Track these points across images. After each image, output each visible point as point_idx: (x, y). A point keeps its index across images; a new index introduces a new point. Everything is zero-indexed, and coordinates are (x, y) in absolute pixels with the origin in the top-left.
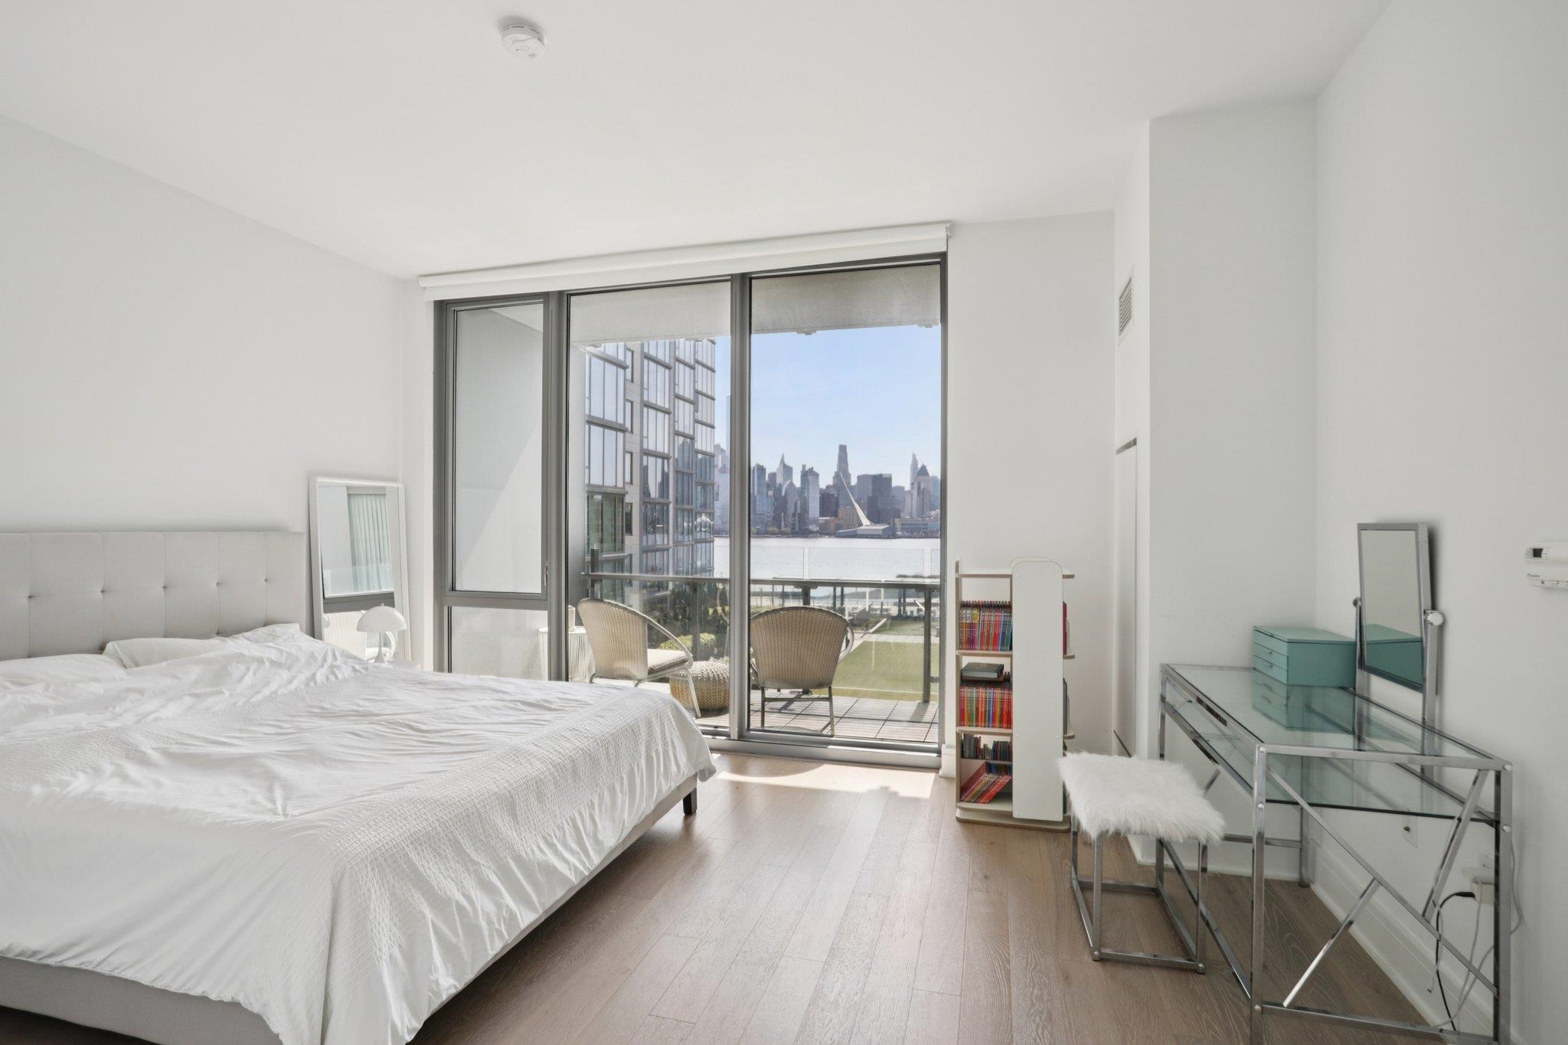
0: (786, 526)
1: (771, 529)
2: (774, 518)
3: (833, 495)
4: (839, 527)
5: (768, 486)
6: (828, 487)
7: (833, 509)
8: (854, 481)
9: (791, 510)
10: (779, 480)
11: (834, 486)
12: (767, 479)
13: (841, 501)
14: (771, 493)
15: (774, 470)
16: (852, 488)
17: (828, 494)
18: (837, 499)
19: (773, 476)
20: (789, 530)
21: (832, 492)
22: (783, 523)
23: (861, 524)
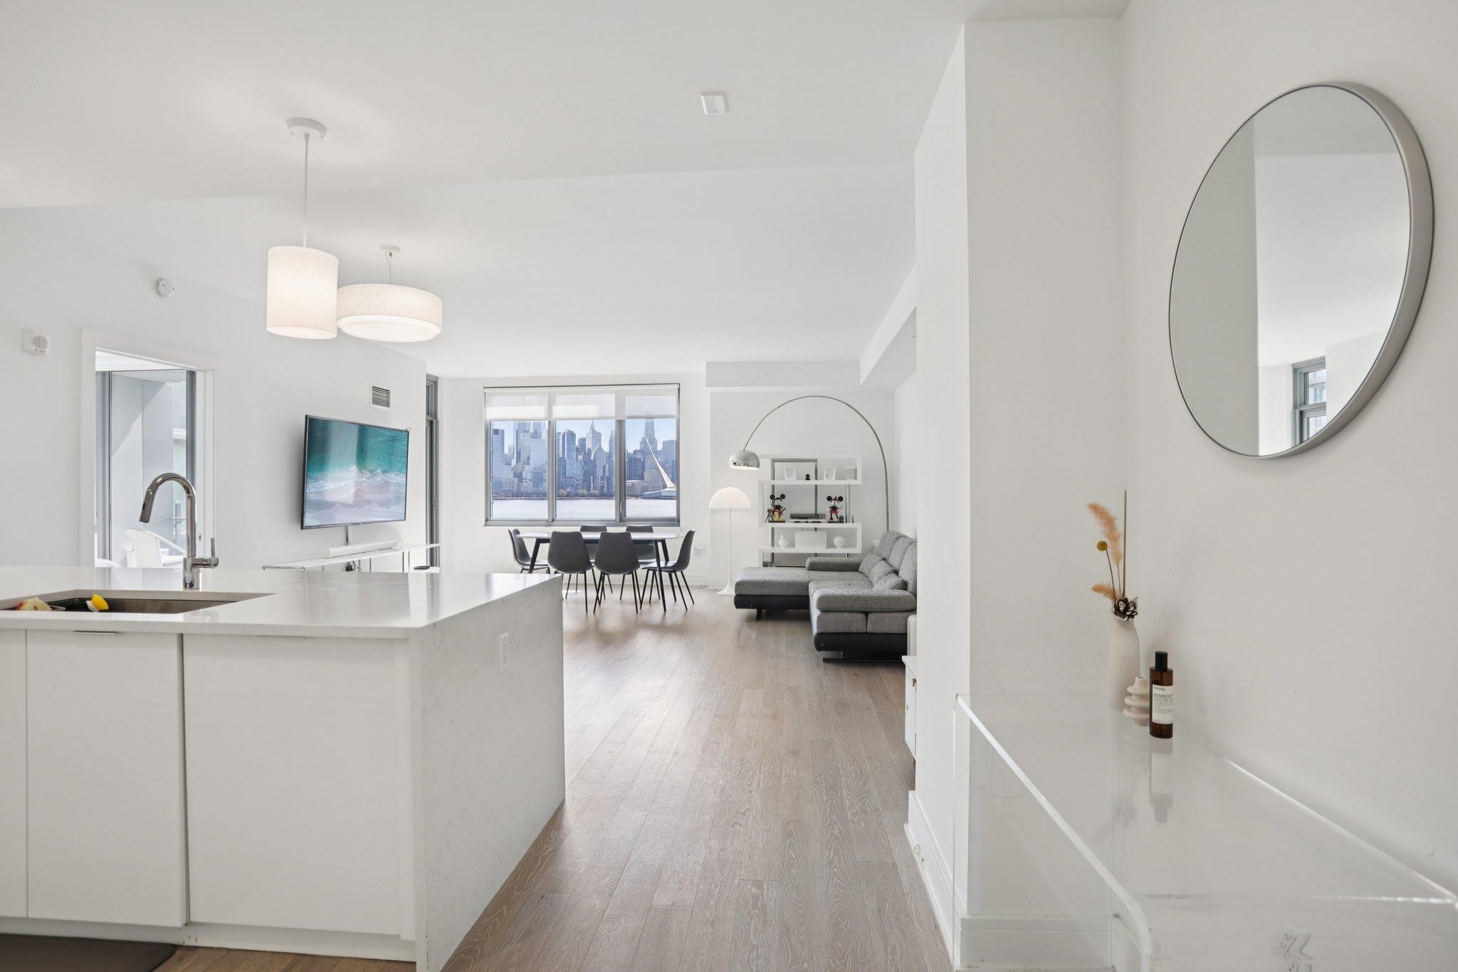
0: (595, 488)
1: (580, 491)
2: (584, 481)
3: (640, 459)
4: (645, 489)
5: (578, 450)
6: (635, 452)
7: (640, 472)
8: (660, 447)
9: (600, 473)
10: (589, 445)
11: (642, 451)
12: (577, 444)
13: (647, 465)
14: (580, 457)
15: (584, 436)
16: (656, 452)
17: (635, 459)
18: (643, 463)
19: (583, 441)
20: (597, 492)
21: (639, 456)
22: (592, 485)
23: (665, 486)
